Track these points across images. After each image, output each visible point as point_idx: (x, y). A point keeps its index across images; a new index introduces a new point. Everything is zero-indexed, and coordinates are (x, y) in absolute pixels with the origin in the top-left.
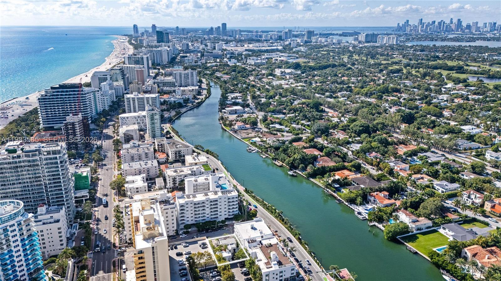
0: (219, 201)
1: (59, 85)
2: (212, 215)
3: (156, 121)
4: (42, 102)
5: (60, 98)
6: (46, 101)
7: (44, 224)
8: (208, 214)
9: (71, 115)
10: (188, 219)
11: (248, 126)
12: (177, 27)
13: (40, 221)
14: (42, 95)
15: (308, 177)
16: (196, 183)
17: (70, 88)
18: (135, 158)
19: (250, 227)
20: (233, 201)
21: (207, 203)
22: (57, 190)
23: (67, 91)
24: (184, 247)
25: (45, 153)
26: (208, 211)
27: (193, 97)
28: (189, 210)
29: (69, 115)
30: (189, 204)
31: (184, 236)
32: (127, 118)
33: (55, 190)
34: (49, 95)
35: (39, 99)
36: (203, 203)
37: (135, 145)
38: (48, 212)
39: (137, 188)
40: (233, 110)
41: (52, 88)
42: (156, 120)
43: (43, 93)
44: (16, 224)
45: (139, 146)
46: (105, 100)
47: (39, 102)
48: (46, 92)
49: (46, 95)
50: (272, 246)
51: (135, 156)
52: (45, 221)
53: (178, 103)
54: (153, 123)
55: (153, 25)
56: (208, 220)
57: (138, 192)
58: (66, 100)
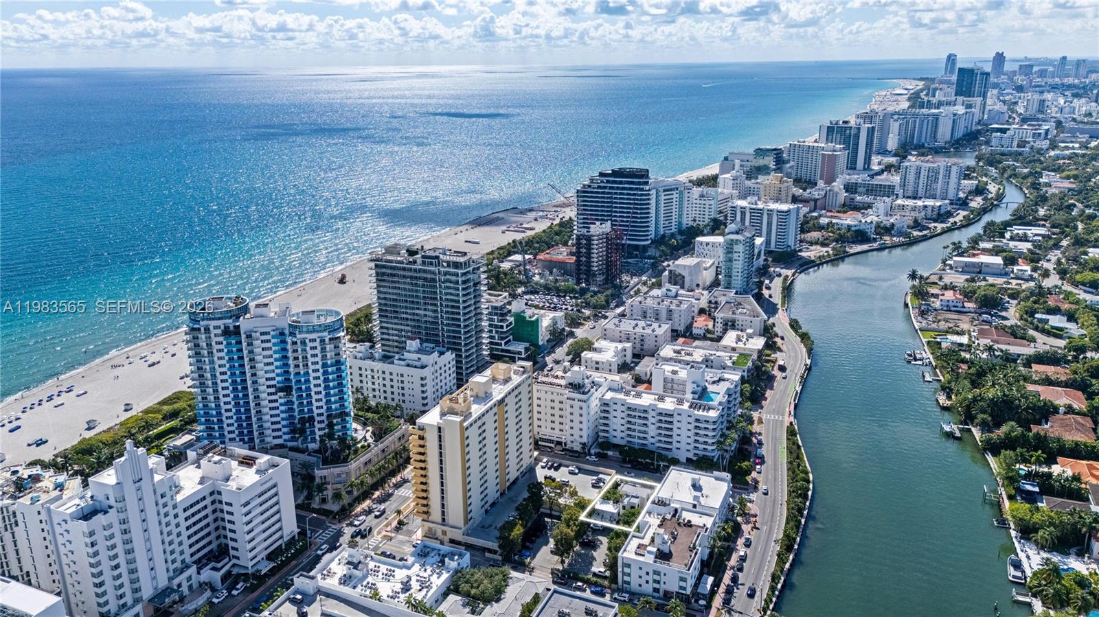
0: (676, 418)
1: (613, 170)
2: (660, 441)
3: (735, 256)
4: (581, 197)
5: (608, 193)
6: (587, 197)
7: (408, 365)
8: (652, 435)
9: (598, 223)
10: (615, 433)
11: (970, 305)
12: (1064, 58)
13: (404, 360)
14: (584, 185)
15: (985, 450)
16: (674, 376)
17: (627, 177)
18: (648, 315)
19: (689, 483)
20: (706, 428)
21: (653, 414)
22: (455, 325)
23: (621, 182)
24: (570, 473)
25: (445, 264)
26: (652, 431)
27: (911, 223)
28: (619, 418)
29: (595, 224)
30: (619, 405)
31: (593, 458)
32: (707, 244)
33: (453, 324)
34: (596, 185)
35: (578, 191)
36: (645, 411)
37: (669, 293)
38: (419, 351)
39: (597, 363)
40: (973, 265)
41: (601, 175)
42: (738, 254)
43: (586, 183)
44: (318, 340)
45: (677, 295)
46: (707, 206)
47: (578, 196)
48: (592, 180)
49: (589, 186)
50: (691, 526)
51: (649, 311)
52: (410, 362)
53: (856, 231)
54: (730, 260)
55: (998, 54)
56: (651, 448)
57: (597, 369)
58: (615, 198)
